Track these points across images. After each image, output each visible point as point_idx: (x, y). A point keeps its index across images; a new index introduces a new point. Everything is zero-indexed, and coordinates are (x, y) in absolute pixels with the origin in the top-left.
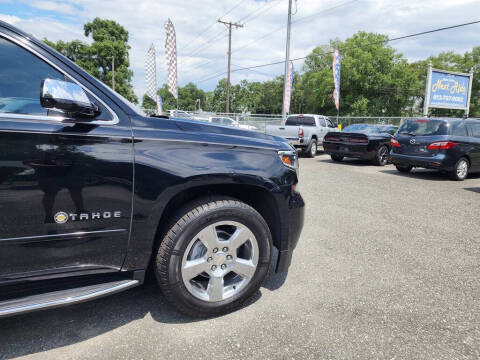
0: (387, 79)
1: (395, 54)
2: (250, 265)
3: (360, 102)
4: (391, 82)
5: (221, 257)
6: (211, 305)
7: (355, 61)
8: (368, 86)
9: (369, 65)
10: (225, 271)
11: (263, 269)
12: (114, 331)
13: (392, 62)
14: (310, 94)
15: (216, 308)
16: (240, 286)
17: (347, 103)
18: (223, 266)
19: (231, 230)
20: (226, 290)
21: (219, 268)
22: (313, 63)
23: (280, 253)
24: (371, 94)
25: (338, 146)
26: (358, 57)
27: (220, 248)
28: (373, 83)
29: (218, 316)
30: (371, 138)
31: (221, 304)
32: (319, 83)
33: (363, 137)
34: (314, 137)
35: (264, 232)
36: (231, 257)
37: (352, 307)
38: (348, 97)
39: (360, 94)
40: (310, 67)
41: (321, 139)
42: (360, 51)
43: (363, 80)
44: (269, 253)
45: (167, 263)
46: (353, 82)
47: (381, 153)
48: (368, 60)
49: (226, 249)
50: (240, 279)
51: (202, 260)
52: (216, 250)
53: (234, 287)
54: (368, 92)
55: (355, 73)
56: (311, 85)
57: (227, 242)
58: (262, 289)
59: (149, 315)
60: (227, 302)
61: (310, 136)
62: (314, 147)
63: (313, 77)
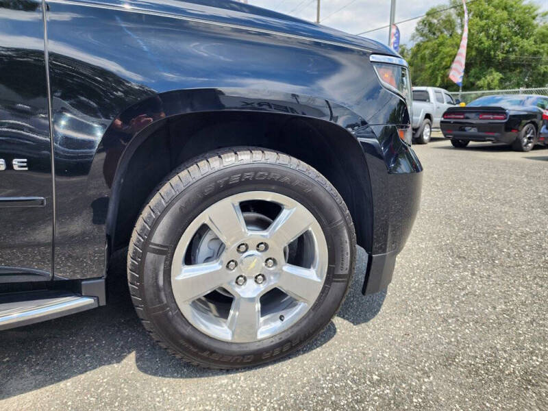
0: (528, 44)
1: (540, 11)
2: (312, 277)
3: (489, 78)
4: (534, 48)
5: (253, 262)
6: (235, 348)
7: (483, 23)
8: (500, 56)
9: (504, 28)
10: (263, 288)
11: (337, 287)
12: (62, 384)
13: (535, 22)
14: (421, 70)
15: (244, 355)
16: (293, 316)
17: (472, 80)
18: (260, 277)
19: (272, 211)
20: (266, 322)
21: (251, 282)
22: (426, 30)
23: (370, 259)
24: (505, 67)
25: (462, 127)
26: (488, 17)
27: (252, 244)
28: (508, 52)
29: (250, 368)
30: (512, 113)
31: (254, 347)
32: (433, 56)
33: (500, 111)
34: (428, 116)
35: (339, 217)
36: (275, 262)
37: (515, 367)
38: (473, 71)
39: (488, 67)
40: (422, 35)
41: (437, 119)
42: (491, 9)
43: (495, 48)
44: (348, 257)
45: (139, 269)
46: (480, 52)
47: (525, 134)
48: (503, 21)
49: (263, 246)
50: (292, 303)
51: (215, 266)
52: (243, 247)
53: (281, 318)
54: (500, 64)
55: (484, 39)
56: (423, 58)
57: (265, 233)
58: (337, 321)
59: (131, 359)
60: (267, 344)
61: (422, 116)
62: (427, 130)
63: (426, 48)
